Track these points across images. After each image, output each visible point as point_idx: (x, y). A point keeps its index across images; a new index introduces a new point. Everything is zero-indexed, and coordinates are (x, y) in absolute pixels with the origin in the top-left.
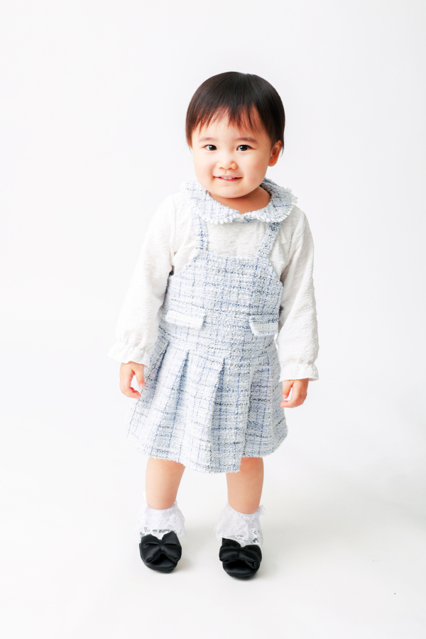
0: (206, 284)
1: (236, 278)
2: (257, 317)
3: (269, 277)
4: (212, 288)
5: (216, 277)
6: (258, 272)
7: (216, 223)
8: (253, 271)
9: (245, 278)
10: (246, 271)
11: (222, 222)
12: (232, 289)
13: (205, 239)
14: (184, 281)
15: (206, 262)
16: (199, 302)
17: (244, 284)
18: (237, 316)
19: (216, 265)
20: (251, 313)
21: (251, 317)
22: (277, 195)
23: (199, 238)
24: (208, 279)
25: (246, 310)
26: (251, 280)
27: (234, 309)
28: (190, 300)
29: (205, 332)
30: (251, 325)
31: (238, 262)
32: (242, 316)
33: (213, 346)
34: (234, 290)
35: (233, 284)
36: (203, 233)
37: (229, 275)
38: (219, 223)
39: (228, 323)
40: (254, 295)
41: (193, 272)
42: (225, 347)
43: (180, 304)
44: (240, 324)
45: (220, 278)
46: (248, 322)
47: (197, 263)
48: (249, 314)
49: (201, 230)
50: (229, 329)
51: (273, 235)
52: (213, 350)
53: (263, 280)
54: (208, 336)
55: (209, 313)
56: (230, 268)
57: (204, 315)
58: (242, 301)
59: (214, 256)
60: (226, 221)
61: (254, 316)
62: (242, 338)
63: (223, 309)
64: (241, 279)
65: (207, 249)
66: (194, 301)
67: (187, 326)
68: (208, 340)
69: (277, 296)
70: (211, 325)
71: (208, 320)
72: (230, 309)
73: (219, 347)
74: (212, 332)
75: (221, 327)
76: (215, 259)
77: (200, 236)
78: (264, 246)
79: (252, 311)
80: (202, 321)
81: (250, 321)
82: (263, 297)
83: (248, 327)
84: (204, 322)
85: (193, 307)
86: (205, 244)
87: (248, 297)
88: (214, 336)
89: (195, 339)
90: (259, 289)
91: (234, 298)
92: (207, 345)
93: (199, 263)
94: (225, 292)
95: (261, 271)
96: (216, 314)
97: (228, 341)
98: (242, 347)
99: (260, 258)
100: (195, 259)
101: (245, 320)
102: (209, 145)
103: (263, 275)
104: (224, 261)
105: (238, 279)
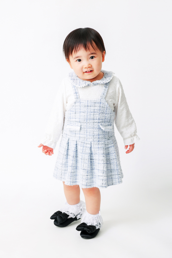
0: (80, 112)
1: (92, 108)
2: (102, 123)
3: (106, 107)
4: (83, 114)
5: (84, 109)
7: (81, 87)
8: (99, 105)
10: (96, 105)
11: (83, 86)
13: (77, 94)
14: (72, 112)
15: (79, 103)
16: (77, 120)
17: (96, 111)
18: (94, 124)
19: (84, 104)
21: (100, 124)
22: (106, 73)
23: (75, 94)
24: (81, 110)
25: (97, 121)
26: (99, 109)
27: (92, 121)
28: (74, 120)
29: (82, 132)
31: (92, 102)
32: (96, 124)
33: (86, 137)
34: (92, 113)
35: (91, 111)
36: (76, 92)
37: (89, 107)
39: (90, 127)
40: (100, 114)
41: (75, 108)
42: (91, 137)
43: (71, 122)
44: (95, 127)
45: (86, 109)
46: (99, 126)
47: (76, 104)
50: (91, 130)
51: (106, 90)
52: (86, 139)
53: (103, 108)
55: (82, 124)
56: (89, 104)
57: (80, 125)
58: (96, 117)
60: (85, 85)
61: (101, 123)
62: (97, 133)
63: (88, 122)
65: (79, 98)
67: (75, 130)
68: (84, 135)
69: (110, 114)
70: (84, 129)
71: (82, 127)
72: (90, 122)
73: (88, 137)
74: (85, 132)
75: (88, 129)
76: (83, 102)
78: (103, 94)
79: (100, 121)
80: (79, 128)
82: (104, 115)
83: (99, 128)
85: (76, 122)
86: (78, 96)
87: (98, 115)
88: (86, 133)
89: (78, 135)
90: (102, 112)
91: (92, 117)
92: (83, 137)
93: (77, 104)
94: (88, 115)
95: (102, 105)
96: (85, 124)
97: (91, 134)
98: (98, 137)
99: (101, 99)
100: (75, 103)
101: (97, 125)
102: (78, 60)
103: (103, 106)
104: (87, 102)
105: (93, 109)
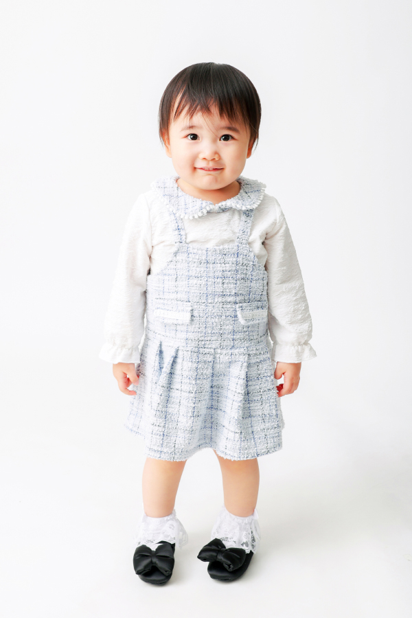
0: (189, 277)
1: (218, 269)
2: (244, 304)
3: (252, 263)
4: (195, 281)
5: (198, 269)
6: (240, 259)
7: (191, 218)
8: (234, 259)
9: (228, 267)
10: (228, 260)
11: (196, 217)
12: (216, 280)
13: (182, 233)
14: (166, 278)
15: (186, 255)
16: (184, 296)
18: (225, 306)
19: (197, 258)
20: (237, 301)
21: (237, 306)
22: (246, 182)
23: (177, 232)
24: (190, 272)
25: (232, 299)
26: (234, 268)
27: (220, 299)
28: (174, 296)
29: (193, 326)
30: (239, 314)
31: (219, 252)
32: (229, 306)
33: (203, 338)
34: (218, 280)
35: (217, 274)
36: (180, 227)
37: (211, 265)
38: (194, 217)
39: (216, 314)
40: (238, 282)
41: (175, 267)
42: (213, 338)
43: (166, 302)
44: (227, 314)
45: (203, 269)
46: (235, 311)
47: (178, 258)
48: (236, 303)
49: (177, 225)
50: (217, 320)
51: (249, 221)
52: (203, 343)
53: (245, 267)
54: (197, 329)
55: (196, 307)
56: (211, 259)
57: (191, 308)
58: (228, 290)
59: (193, 249)
60: (200, 214)
61: (241, 305)
62: (231, 327)
63: (210, 301)
64: (224, 269)
65: (186, 242)
66: (179, 296)
67: (175, 322)
68: (197, 334)
69: (261, 282)
70: (198, 318)
71: (196, 314)
72: (216, 301)
73: (209, 339)
74: (201, 326)
75: (209, 319)
76: (195, 251)
77: (177, 231)
78: (242, 232)
79: (238, 299)
80: (189, 315)
81: (237, 309)
82: (248, 283)
83: (236, 316)
84: (192, 316)
85: (179, 302)
86: (184, 237)
87: (232, 286)
88: (203, 329)
89: (184, 335)
90: (243, 276)
91: (219, 288)
92: (196, 339)
93: (180, 257)
94: (209, 283)
95: (243, 259)
96: (203, 307)
97: (217, 331)
98: (232, 337)
99: (240, 245)
100: (176, 254)
101: (232, 309)
102: (192, 135)
103: (246, 262)
104: (204, 252)
105: (221, 269)
